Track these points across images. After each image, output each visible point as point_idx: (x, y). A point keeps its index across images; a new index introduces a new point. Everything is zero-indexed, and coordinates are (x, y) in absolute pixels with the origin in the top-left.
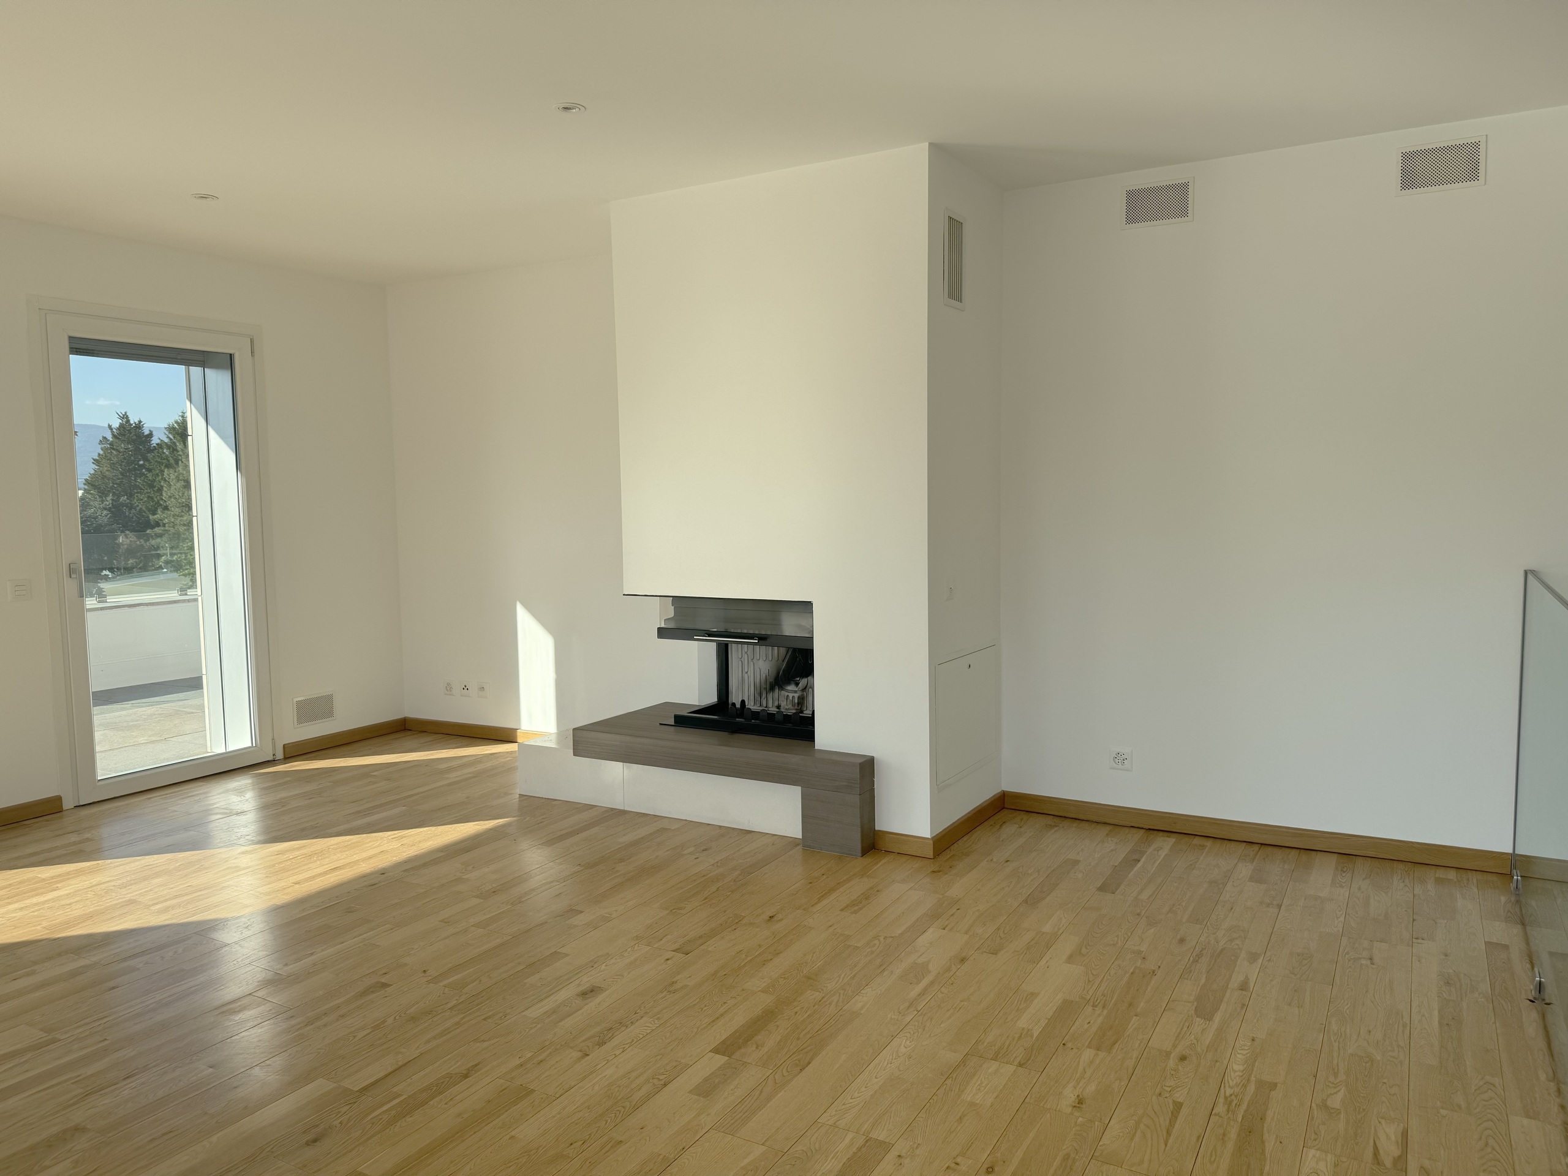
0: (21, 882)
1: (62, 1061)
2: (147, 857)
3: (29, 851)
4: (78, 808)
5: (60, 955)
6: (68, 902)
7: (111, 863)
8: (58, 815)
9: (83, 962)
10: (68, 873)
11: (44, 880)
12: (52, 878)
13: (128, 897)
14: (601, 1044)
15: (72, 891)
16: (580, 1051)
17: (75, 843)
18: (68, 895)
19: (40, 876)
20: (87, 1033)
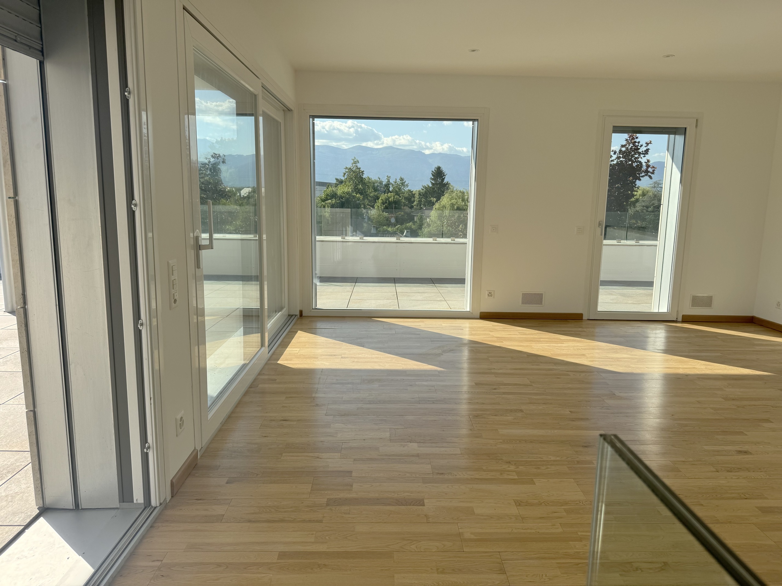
0: (554, 338)
1: (529, 392)
2: (599, 342)
3: (563, 329)
4: (588, 320)
5: (550, 363)
6: (563, 348)
7: (586, 341)
8: (581, 320)
9: (555, 367)
10: (570, 340)
11: (561, 339)
12: (564, 340)
13: (583, 353)
14: (728, 471)
15: (567, 345)
16: (716, 469)
17: (579, 331)
18: (565, 346)
19: (561, 338)
20: (542, 387)
